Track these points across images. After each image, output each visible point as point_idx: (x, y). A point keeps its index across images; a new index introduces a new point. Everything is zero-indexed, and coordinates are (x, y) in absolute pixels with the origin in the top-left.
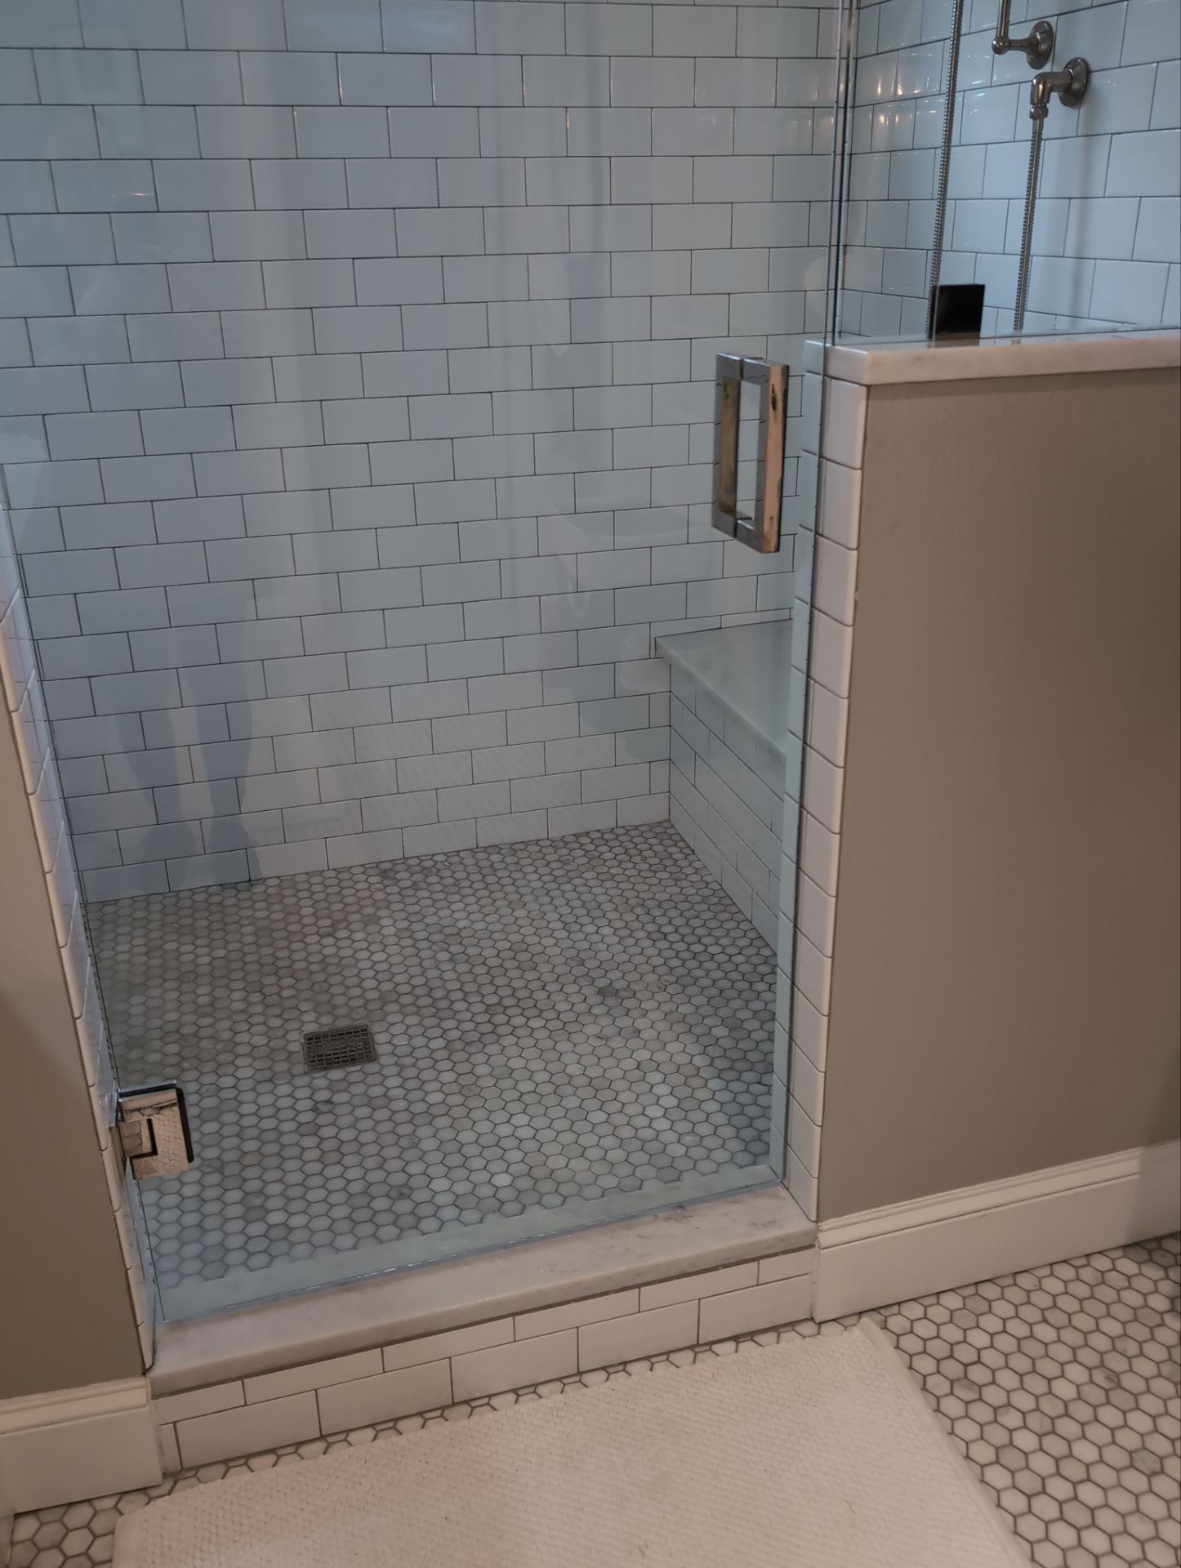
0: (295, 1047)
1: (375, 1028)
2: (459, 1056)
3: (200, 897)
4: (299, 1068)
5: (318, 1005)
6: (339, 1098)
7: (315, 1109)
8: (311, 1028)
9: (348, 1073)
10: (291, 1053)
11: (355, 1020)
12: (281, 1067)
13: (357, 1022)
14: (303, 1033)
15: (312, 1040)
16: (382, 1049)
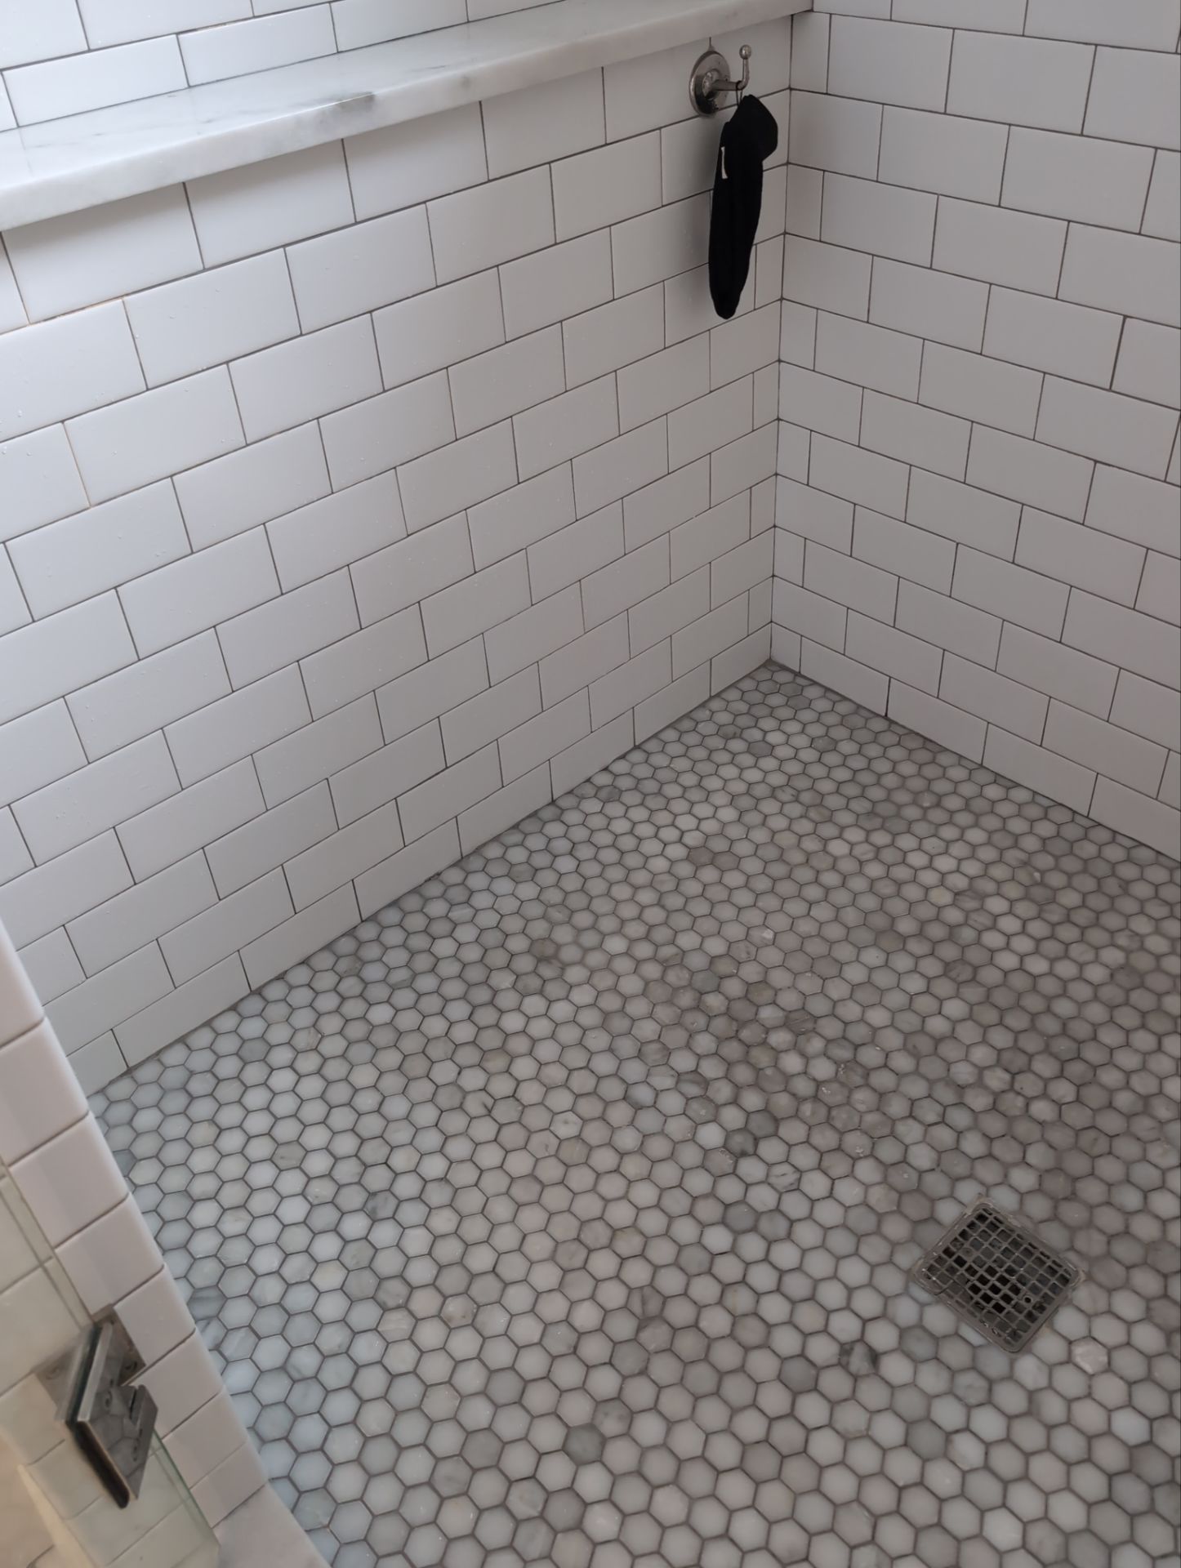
0: (948, 1212)
1: (1083, 1294)
2: (1132, 1493)
3: (1114, 853)
4: (908, 1257)
5: (1058, 1169)
6: (896, 1368)
7: (846, 1350)
8: (1003, 1201)
9: (957, 1334)
10: (932, 1219)
11: (1072, 1248)
12: (896, 1228)
13: (1072, 1256)
14: (984, 1200)
15: (985, 1220)
16: (1048, 1345)
